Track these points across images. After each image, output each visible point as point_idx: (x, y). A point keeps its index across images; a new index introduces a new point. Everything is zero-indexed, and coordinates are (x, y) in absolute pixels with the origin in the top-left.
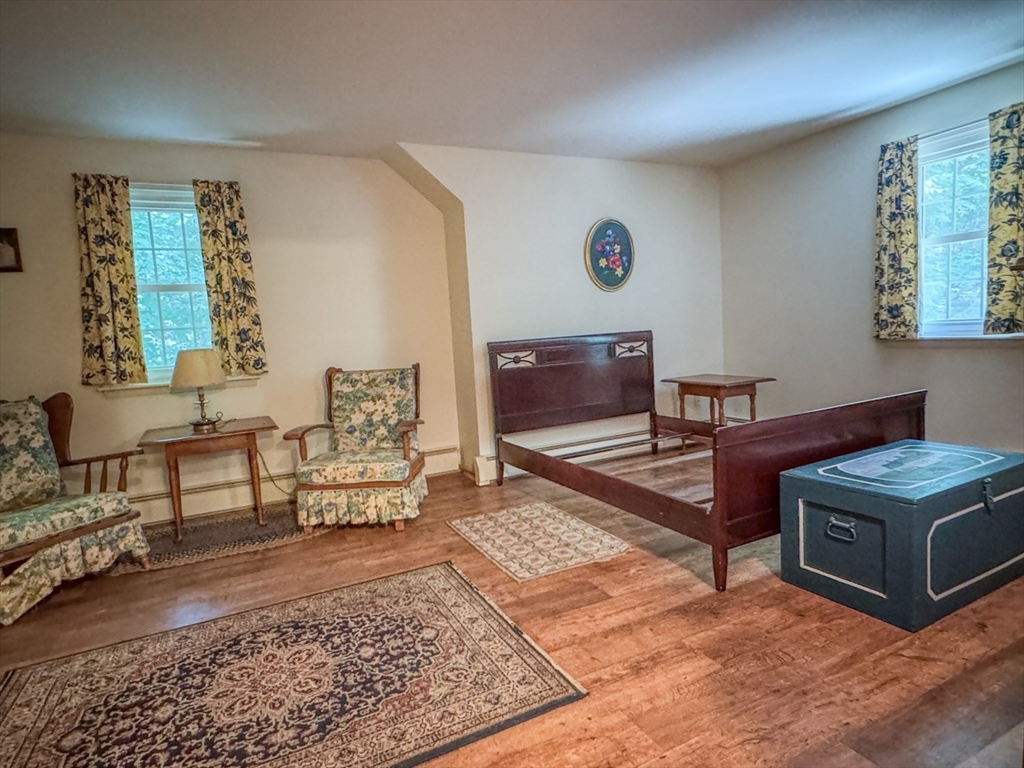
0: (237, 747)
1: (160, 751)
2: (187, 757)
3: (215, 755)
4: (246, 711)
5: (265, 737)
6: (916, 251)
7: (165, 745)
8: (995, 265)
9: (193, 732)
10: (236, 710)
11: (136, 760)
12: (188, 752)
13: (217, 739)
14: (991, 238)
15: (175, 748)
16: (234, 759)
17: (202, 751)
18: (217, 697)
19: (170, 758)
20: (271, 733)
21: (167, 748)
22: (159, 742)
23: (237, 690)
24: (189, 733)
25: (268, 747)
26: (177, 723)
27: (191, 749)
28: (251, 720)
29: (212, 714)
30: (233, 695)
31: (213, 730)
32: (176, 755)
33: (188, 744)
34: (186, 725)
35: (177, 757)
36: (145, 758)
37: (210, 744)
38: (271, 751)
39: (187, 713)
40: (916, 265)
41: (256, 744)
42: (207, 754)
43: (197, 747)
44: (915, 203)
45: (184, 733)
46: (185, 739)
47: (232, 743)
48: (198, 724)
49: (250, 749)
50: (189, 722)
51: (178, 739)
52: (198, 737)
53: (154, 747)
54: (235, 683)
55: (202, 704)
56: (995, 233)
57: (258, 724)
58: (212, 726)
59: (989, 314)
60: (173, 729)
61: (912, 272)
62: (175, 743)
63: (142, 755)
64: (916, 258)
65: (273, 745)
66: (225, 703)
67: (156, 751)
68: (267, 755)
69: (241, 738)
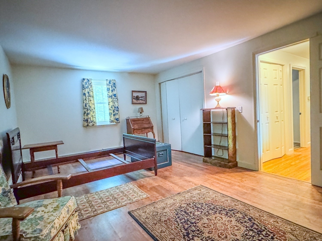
0: (248, 221)
1: (263, 235)
2: (259, 228)
3: (254, 224)
4: (236, 226)
5: (242, 218)
6: (94, 105)
7: (260, 235)
8: (110, 110)
9: (252, 232)
10: (237, 228)
11: (270, 238)
12: (258, 229)
13: (250, 226)
14: (109, 104)
15: (259, 233)
16: (252, 219)
17: (255, 226)
18: (236, 236)
19: (263, 231)
20: (240, 217)
21: (261, 234)
22: (261, 237)
23: (230, 232)
24: (253, 233)
25: (244, 216)
26: (252, 238)
27: (256, 229)
28: (239, 223)
29: (243, 233)
30: (233, 232)
31: (248, 229)
32: (260, 231)
33: (256, 231)
34: (251, 236)
35: (261, 230)
36: (268, 237)
37: (252, 227)
38: (244, 215)
39: (247, 238)
40: (94, 108)
41: (245, 218)
42: (255, 225)
43: (255, 228)
44: (93, 94)
45: (254, 234)
46: (255, 232)
47: (248, 223)
48: (249, 233)
49: (247, 219)
50: (250, 235)
51: (256, 234)
52: (252, 230)
53: (263, 237)
54: (227, 234)
55: (241, 237)
56: (110, 103)
57: (239, 221)
58: (247, 229)
59: (110, 119)
60: (255, 237)
61: (94, 110)
62: (258, 234)
63: (267, 238)
64: (94, 107)
65: (243, 216)
66: (236, 232)
67: (264, 236)
68: (246, 215)
69: (245, 222)
